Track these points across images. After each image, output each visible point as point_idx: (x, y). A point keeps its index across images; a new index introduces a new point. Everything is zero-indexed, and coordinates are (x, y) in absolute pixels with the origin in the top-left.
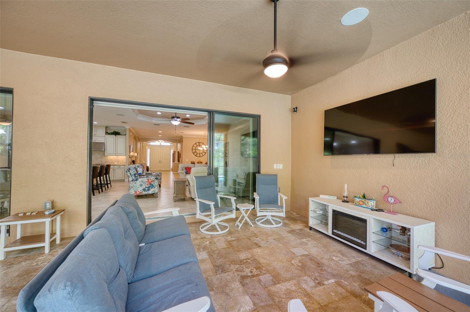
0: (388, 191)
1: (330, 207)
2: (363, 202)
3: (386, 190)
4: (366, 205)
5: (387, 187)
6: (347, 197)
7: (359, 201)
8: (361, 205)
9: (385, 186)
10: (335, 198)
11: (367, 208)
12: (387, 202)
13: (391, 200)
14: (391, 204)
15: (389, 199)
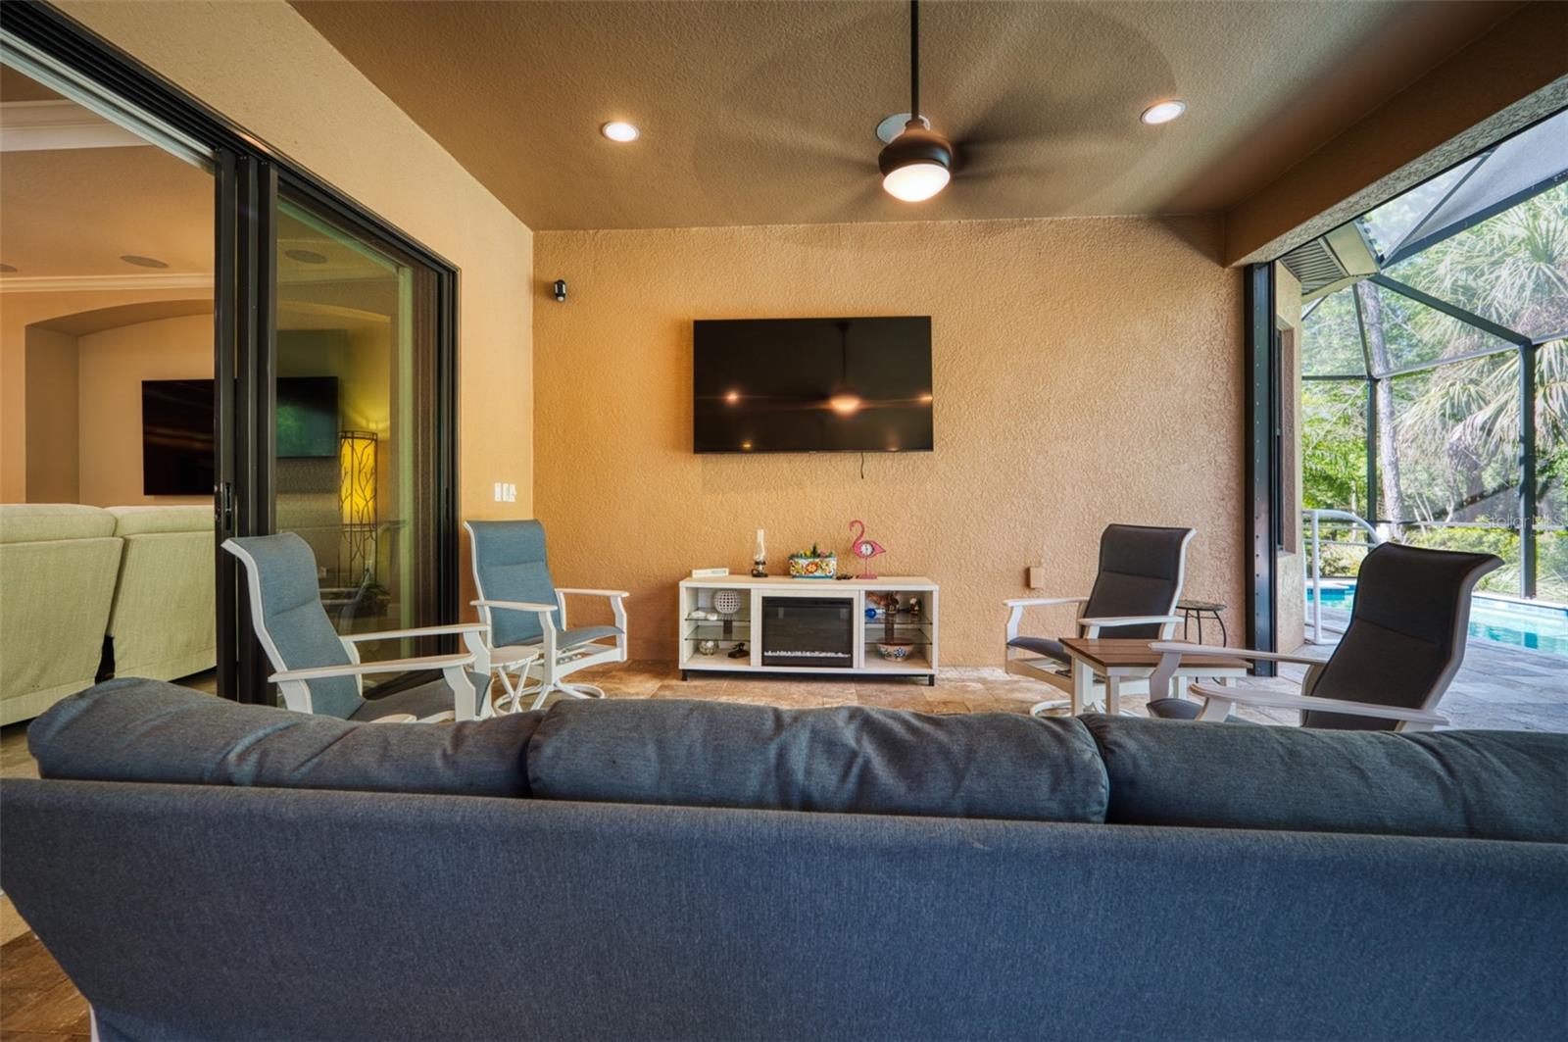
0: (863, 532)
1: (753, 594)
2: (816, 565)
3: (857, 528)
4: (823, 570)
5: (860, 523)
6: (764, 563)
7: (808, 565)
8: (811, 575)
9: (856, 521)
10: (725, 572)
11: (827, 577)
12: (859, 555)
13: (866, 549)
14: (867, 557)
15: (863, 548)
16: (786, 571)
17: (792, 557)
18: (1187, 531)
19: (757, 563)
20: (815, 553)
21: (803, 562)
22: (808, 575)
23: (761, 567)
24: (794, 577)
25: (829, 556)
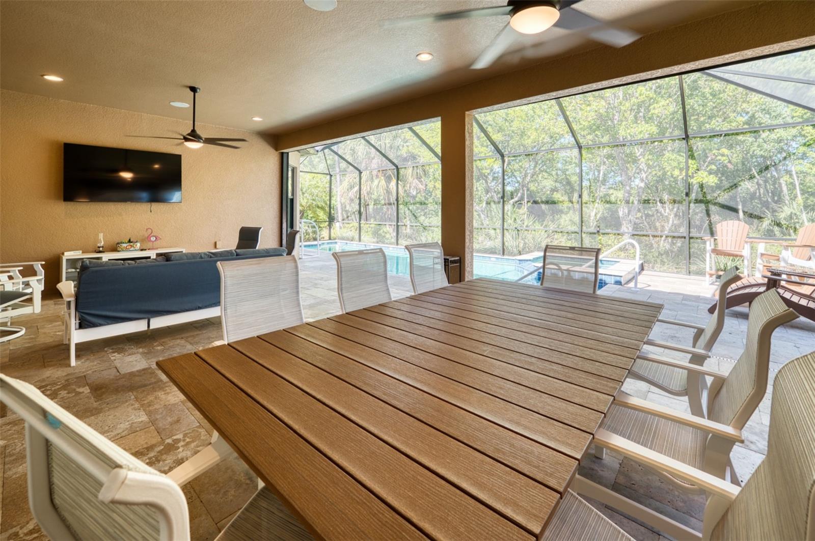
0: (152, 232)
2: (131, 246)
3: (150, 231)
4: (134, 247)
5: (151, 229)
9: (149, 228)
11: (136, 250)
12: (150, 241)
13: (153, 239)
14: (153, 242)
15: (152, 239)
16: (114, 249)
17: (118, 243)
18: (260, 228)
19: (99, 247)
20: (130, 241)
21: (125, 245)
22: (127, 250)
23: (101, 249)
24: (119, 251)
25: (137, 242)
